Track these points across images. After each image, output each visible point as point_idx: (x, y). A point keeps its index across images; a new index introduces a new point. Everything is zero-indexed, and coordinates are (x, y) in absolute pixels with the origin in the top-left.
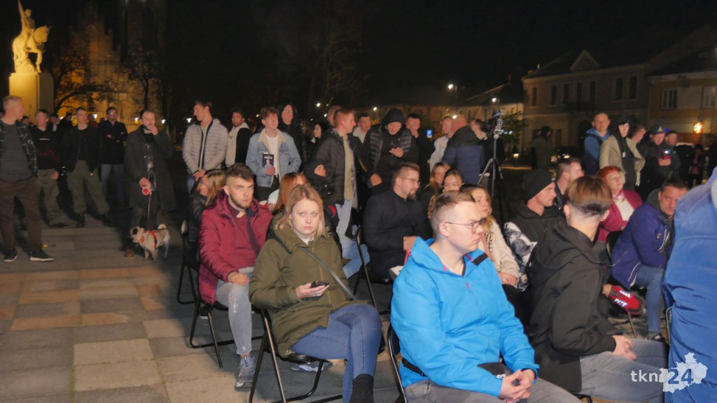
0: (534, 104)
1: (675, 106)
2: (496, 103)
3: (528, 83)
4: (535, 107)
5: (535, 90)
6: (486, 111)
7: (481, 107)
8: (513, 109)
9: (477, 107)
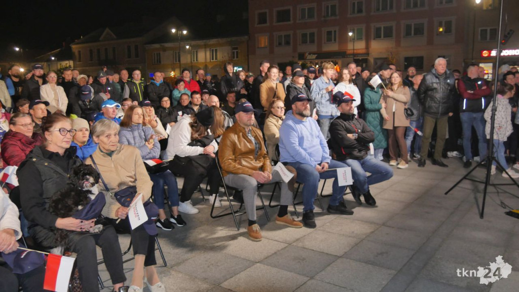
0: (80, 61)
1: (160, 62)
2: (55, 60)
3: (75, 48)
4: (81, 63)
5: (79, 52)
6: (49, 65)
7: (46, 63)
8: (67, 64)
9: (43, 63)
